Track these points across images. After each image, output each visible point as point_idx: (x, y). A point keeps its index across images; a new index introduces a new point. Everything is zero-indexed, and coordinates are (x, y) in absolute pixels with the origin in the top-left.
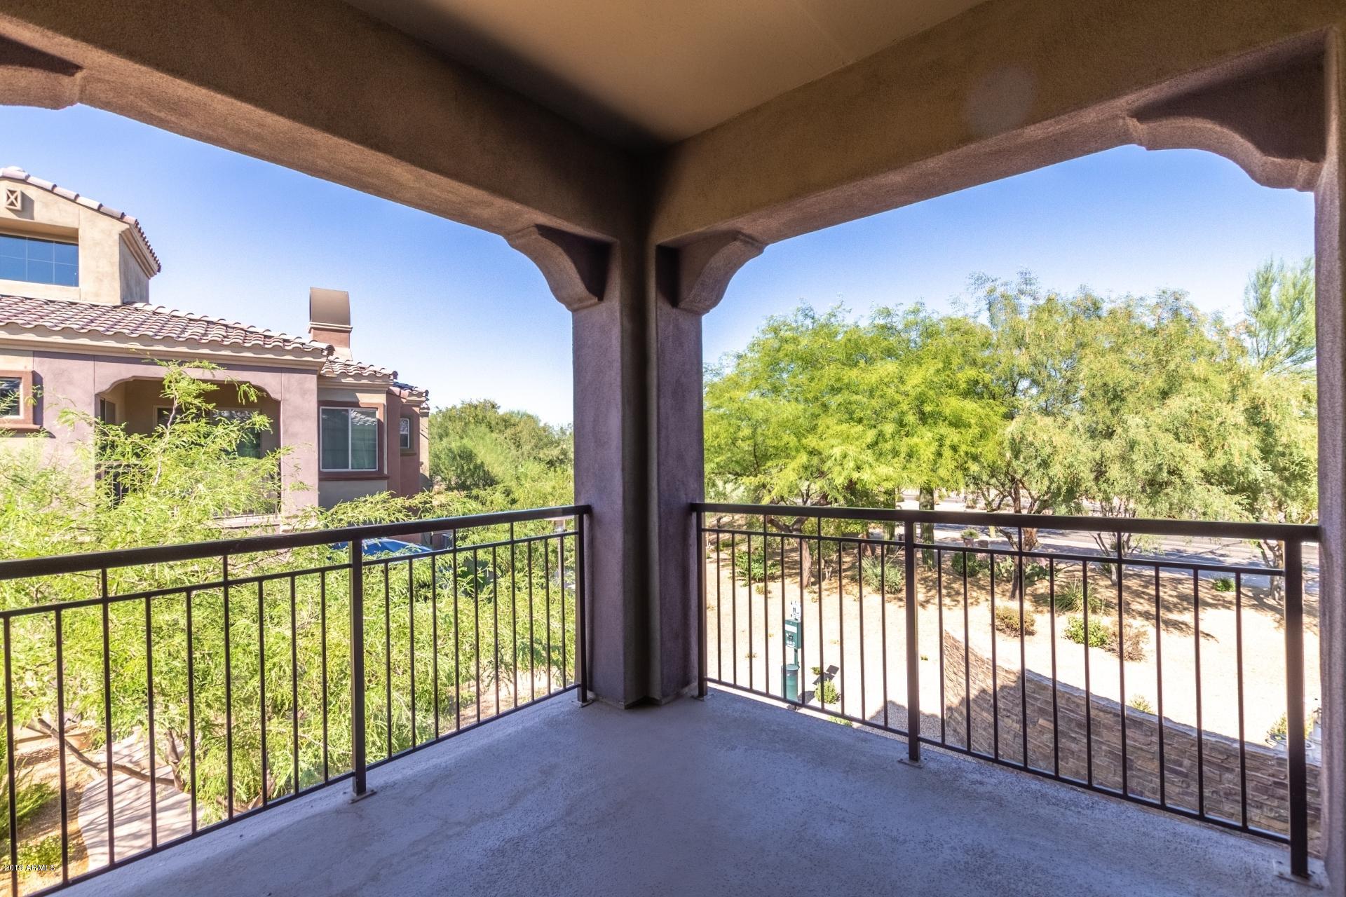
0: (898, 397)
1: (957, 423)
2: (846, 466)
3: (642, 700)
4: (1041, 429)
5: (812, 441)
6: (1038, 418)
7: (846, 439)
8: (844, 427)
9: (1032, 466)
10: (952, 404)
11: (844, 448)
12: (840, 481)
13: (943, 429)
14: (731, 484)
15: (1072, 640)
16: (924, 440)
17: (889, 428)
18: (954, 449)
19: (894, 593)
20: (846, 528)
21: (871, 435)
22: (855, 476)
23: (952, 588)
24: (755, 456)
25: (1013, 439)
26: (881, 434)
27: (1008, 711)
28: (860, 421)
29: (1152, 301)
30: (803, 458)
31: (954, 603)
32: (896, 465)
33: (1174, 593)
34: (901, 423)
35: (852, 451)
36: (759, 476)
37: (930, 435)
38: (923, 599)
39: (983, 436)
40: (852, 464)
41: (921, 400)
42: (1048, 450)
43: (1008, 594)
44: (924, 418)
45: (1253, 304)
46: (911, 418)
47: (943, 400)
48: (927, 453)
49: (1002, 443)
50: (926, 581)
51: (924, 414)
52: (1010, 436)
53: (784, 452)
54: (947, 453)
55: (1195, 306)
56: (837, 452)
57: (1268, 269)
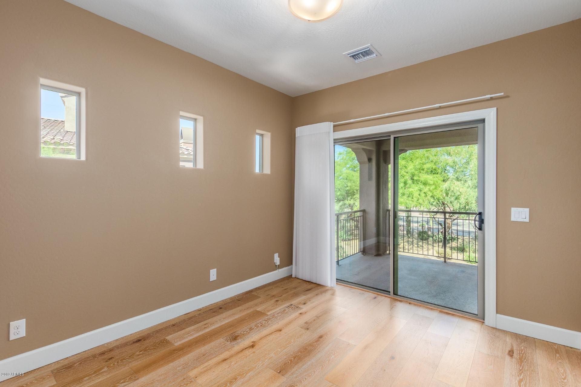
1: (425, 184)
3: (378, 255)
6: (455, 182)
9: (453, 199)
10: (424, 177)
13: (421, 186)
16: (414, 190)
18: (425, 193)
37: (417, 188)
39: (435, 188)
41: (413, 175)
42: (459, 193)
44: (414, 181)
46: (410, 182)
47: (421, 175)
49: (442, 191)
52: (445, 188)
54: (423, 195)
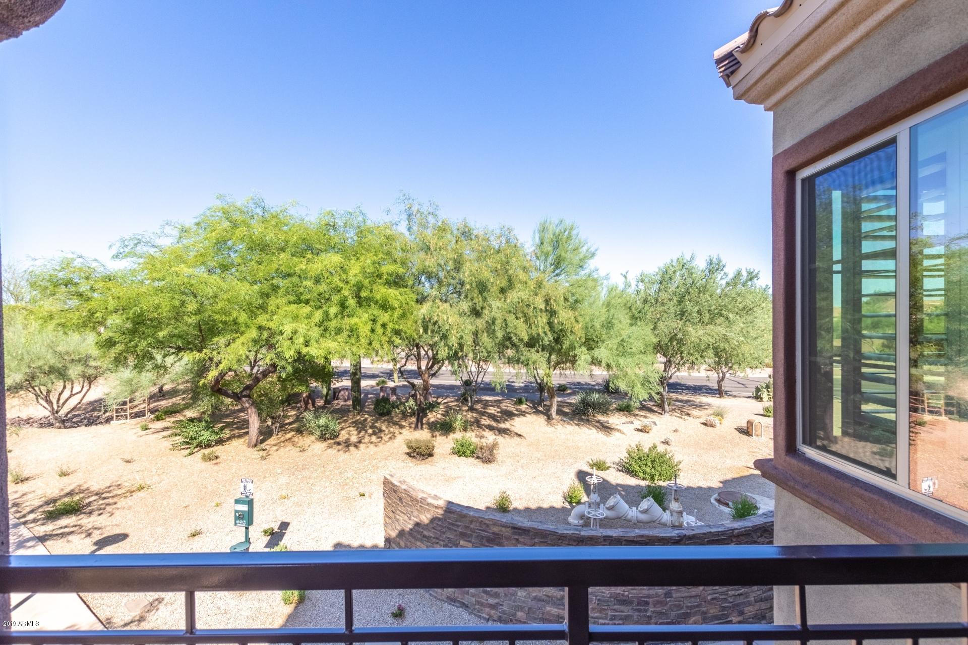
0: (341, 284)
1: (385, 306)
2: (296, 342)
4: (442, 312)
5: (262, 319)
6: (440, 304)
7: (296, 318)
8: (293, 307)
10: (382, 292)
11: (294, 325)
12: (290, 354)
13: (375, 311)
14: (172, 357)
15: (456, 455)
16: (361, 320)
17: (333, 310)
18: (384, 326)
19: (333, 439)
20: (292, 389)
21: (318, 315)
22: (304, 350)
23: (376, 427)
24: (201, 331)
25: (424, 319)
26: (327, 314)
27: (437, 538)
28: (307, 302)
29: (498, 232)
30: (253, 333)
31: (379, 440)
32: (339, 340)
33: (499, 410)
34: (343, 305)
35: (302, 328)
36: (205, 351)
37: (366, 315)
38: (356, 440)
39: (403, 316)
40: (301, 340)
41: (359, 287)
42: (447, 327)
43: (413, 426)
44: (360, 301)
45: (537, 241)
46: (352, 302)
47: (375, 287)
48: (365, 330)
49: (416, 322)
50: (356, 424)
51: (360, 297)
52: (422, 316)
53: (235, 327)
54: (380, 330)
55: (518, 237)
56: (288, 328)
57: (545, 222)
